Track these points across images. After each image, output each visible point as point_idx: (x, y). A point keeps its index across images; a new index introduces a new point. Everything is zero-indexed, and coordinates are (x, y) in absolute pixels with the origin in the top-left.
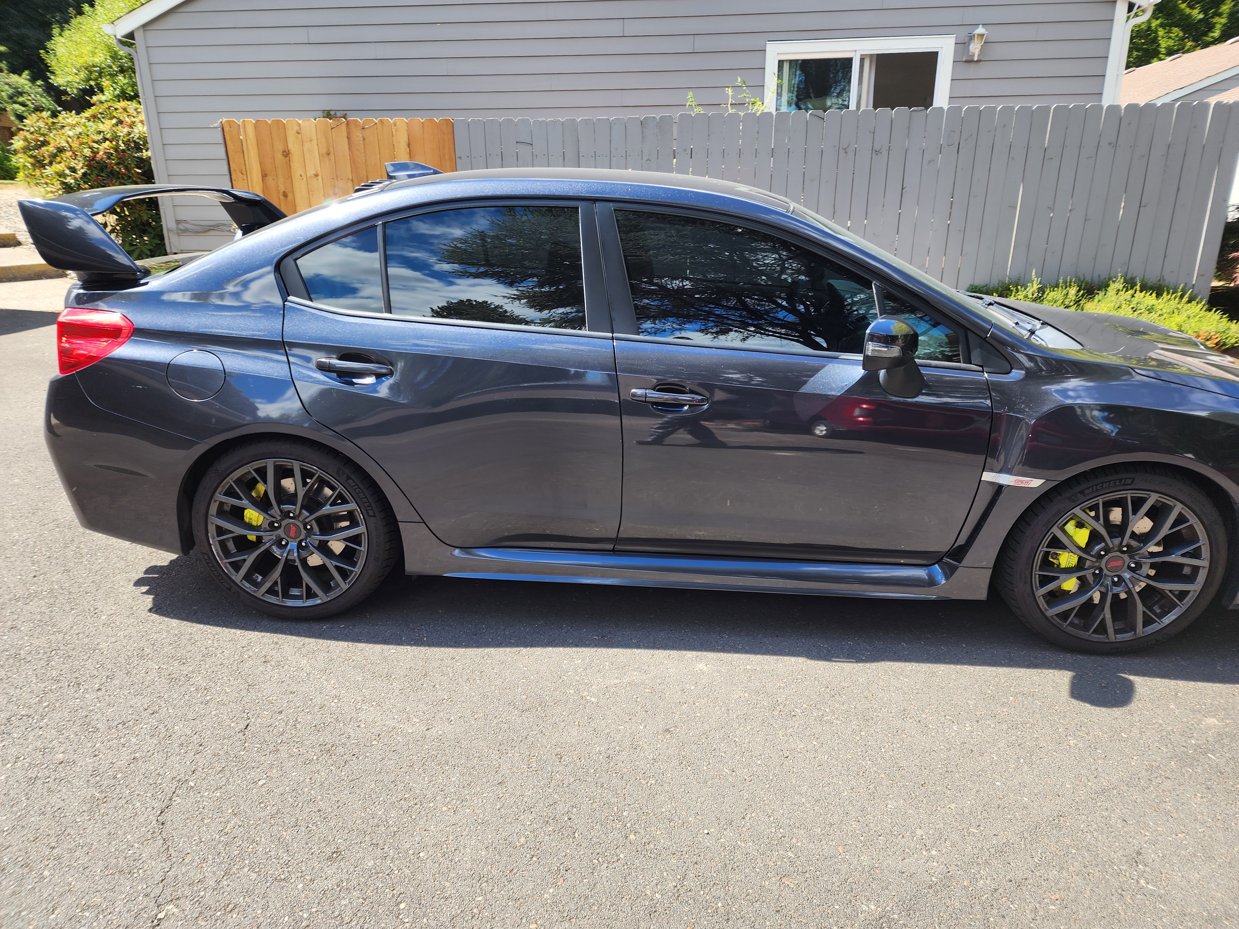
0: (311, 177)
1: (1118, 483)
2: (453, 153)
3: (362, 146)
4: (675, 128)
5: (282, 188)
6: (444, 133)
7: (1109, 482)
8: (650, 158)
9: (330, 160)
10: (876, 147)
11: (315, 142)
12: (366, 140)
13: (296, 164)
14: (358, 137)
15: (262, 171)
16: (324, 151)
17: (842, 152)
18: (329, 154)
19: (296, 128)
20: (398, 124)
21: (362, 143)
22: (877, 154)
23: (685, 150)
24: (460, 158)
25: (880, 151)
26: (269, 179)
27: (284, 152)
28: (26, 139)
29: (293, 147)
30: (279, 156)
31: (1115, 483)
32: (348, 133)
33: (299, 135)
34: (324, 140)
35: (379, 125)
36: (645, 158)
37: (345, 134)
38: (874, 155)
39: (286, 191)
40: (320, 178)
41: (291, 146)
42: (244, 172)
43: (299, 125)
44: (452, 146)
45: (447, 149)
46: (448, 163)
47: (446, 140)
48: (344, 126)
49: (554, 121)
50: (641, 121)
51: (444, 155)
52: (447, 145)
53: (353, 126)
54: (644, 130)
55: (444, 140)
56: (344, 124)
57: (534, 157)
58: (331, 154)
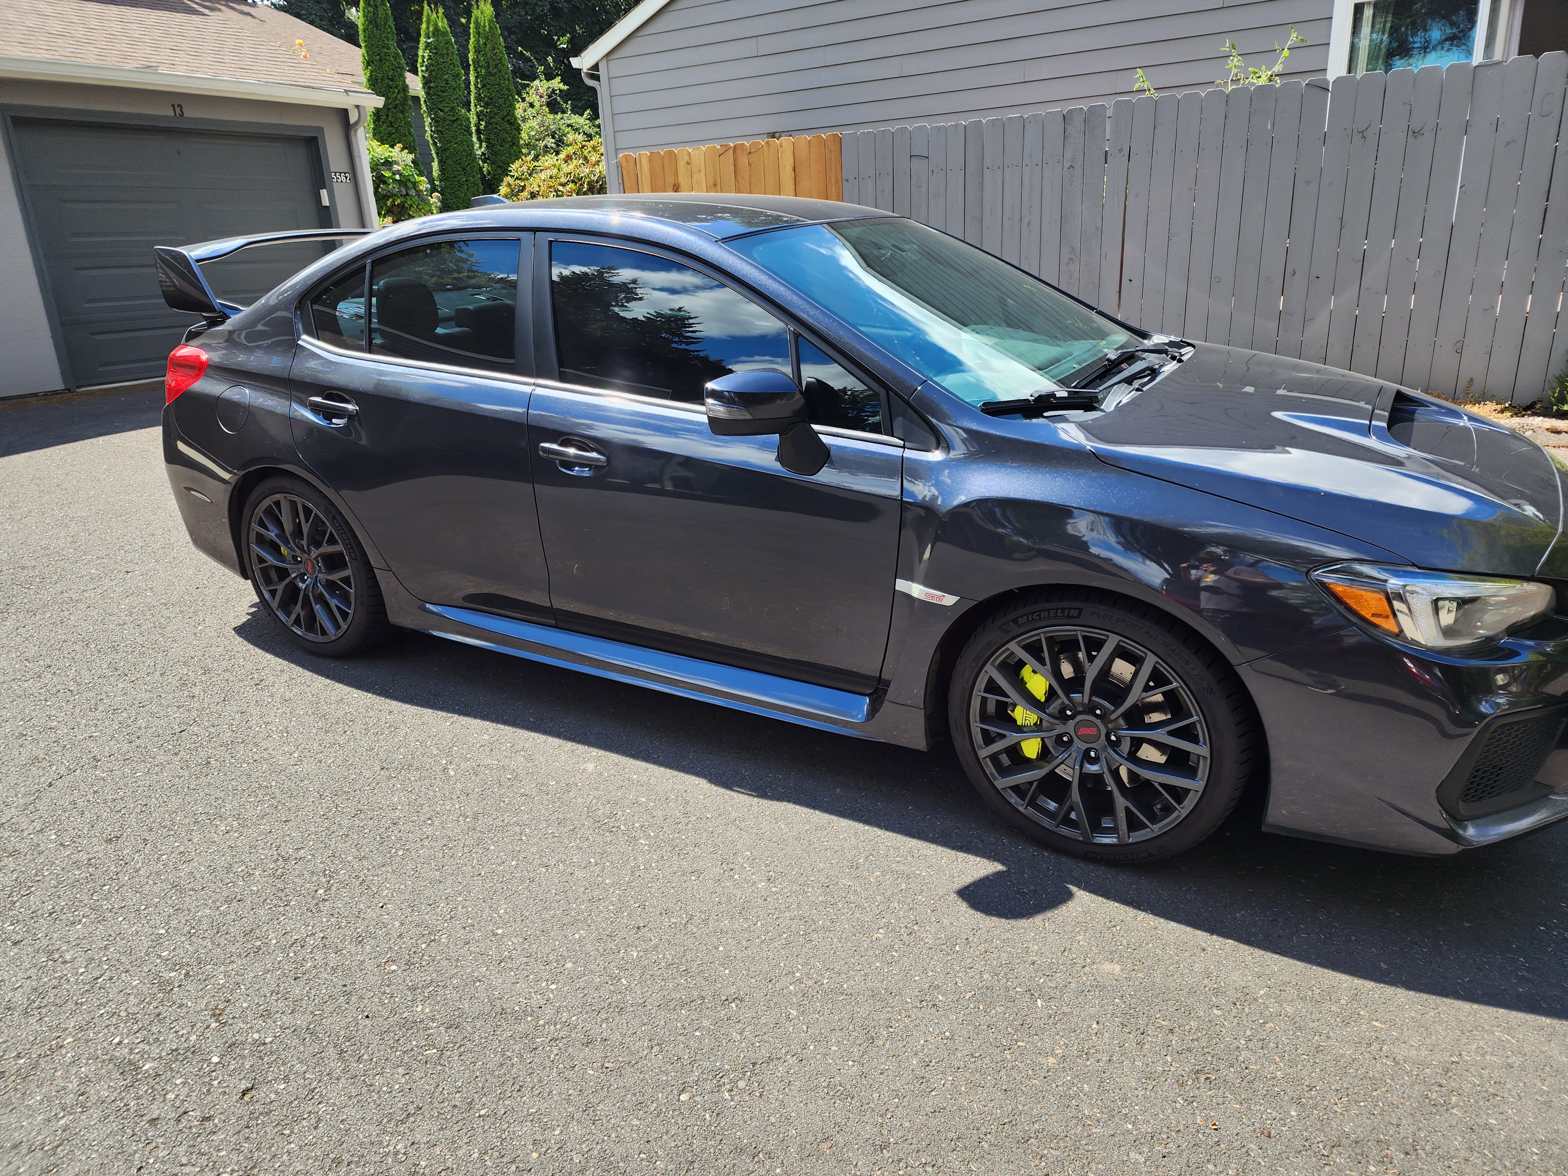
1: (1059, 614)
2: (839, 174)
3: (747, 173)
4: (1108, 123)
6: (831, 151)
7: (1049, 610)
8: (1073, 164)
10: (1415, 126)
11: (703, 173)
12: (752, 163)
14: (743, 163)
16: (711, 182)
17: (1357, 137)
18: (715, 185)
19: (686, 158)
20: (784, 144)
21: (747, 169)
22: (1415, 137)
23: (1121, 151)
24: (847, 180)
25: (1422, 132)
27: (674, 185)
28: (509, 185)
29: (683, 179)
30: (670, 190)
31: (1057, 612)
32: (735, 160)
33: (689, 166)
34: (712, 170)
35: (765, 148)
36: (1066, 165)
37: (732, 160)
38: (1411, 138)
41: (681, 179)
43: (689, 154)
44: (839, 167)
45: (833, 170)
46: (833, 187)
47: (833, 159)
48: (731, 152)
49: (956, 126)
50: (1064, 116)
51: (830, 178)
52: (834, 166)
53: (739, 152)
54: (1068, 127)
55: (831, 159)
56: (732, 149)
57: (930, 174)
58: (718, 185)
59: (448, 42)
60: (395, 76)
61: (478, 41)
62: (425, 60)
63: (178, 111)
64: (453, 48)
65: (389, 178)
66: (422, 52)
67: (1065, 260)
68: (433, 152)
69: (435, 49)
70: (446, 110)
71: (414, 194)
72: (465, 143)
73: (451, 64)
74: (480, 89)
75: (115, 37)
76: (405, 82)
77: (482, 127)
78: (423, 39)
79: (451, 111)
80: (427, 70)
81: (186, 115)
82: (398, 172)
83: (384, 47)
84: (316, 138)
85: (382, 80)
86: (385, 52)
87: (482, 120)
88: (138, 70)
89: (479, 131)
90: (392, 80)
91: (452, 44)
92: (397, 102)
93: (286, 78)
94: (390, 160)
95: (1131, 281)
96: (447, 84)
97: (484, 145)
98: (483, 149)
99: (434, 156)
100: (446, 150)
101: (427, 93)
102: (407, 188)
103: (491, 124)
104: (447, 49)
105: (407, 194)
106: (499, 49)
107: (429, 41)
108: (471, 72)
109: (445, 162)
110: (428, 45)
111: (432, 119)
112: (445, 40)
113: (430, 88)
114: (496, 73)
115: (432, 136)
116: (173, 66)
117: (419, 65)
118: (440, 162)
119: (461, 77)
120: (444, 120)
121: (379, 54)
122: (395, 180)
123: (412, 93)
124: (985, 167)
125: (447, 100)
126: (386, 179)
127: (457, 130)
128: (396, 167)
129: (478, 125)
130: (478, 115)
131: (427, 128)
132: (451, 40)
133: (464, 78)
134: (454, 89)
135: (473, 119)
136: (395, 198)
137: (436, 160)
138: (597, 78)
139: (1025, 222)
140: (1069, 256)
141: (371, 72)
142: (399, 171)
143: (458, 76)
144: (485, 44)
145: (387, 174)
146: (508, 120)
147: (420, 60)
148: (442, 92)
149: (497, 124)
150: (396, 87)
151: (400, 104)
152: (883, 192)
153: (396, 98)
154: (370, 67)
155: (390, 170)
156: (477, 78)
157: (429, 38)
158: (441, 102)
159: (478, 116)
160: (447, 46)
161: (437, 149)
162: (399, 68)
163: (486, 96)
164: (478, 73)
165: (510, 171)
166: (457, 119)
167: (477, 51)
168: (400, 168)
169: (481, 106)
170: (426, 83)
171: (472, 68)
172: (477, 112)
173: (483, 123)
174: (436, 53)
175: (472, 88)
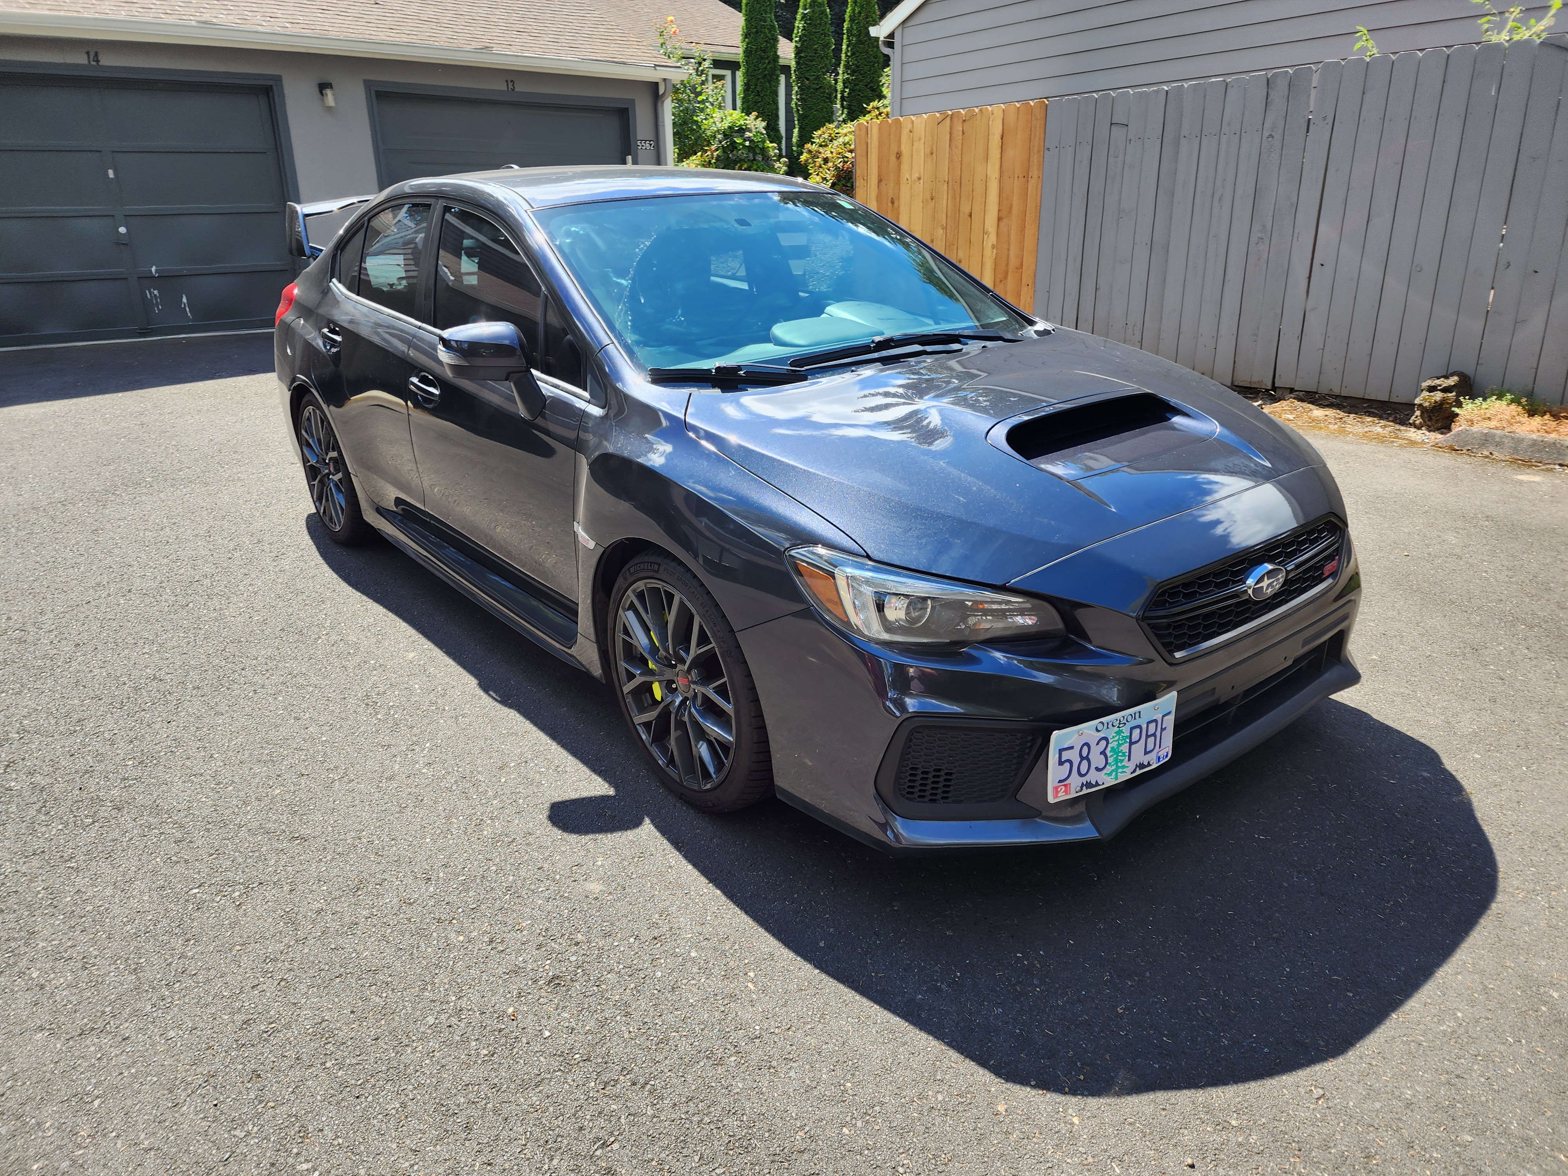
0: (915, 181)
2: (1042, 143)
3: (960, 141)
4: (1315, 84)
5: (890, 196)
6: (1037, 119)
8: (1273, 134)
9: (932, 159)
11: (922, 141)
12: (966, 134)
13: (905, 167)
14: (958, 131)
15: (879, 176)
16: (928, 150)
18: (932, 153)
19: (910, 126)
20: (995, 112)
21: (961, 138)
23: (1325, 118)
24: (1049, 149)
26: (883, 183)
27: (897, 153)
29: (905, 149)
30: (893, 158)
32: (951, 128)
33: (911, 134)
34: (930, 137)
35: (979, 116)
36: (1266, 134)
37: (948, 129)
39: (894, 197)
40: (922, 181)
41: (903, 148)
42: (865, 178)
43: (913, 122)
44: (1042, 135)
45: (1037, 138)
46: (1036, 156)
47: (1038, 128)
48: (948, 119)
49: (1157, 92)
50: (1268, 80)
51: (1033, 146)
52: (1038, 134)
53: (955, 120)
54: (1272, 93)
55: (1036, 127)
56: (949, 117)
57: (1128, 143)
58: (934, 154)
59: (823, 12)
60: (768, 47)
61: (853, 10)
62: (800, 31)
63: (510, 86)
64: (827, 17)
65: (740, 144)
66: (799, 24)
67: (1254, 239)
68: (796, 119)
69: (810, 19)
70: (812, 78)
71: (760, 159)
72: (825, 110)
73: (822, 34)
74: (849, 57)
75: (475, 22)
76: (776, 52)
77: (846, 94)
78: (801, 10)
79: (815, 79)
80: (800, 40)
81: (516, 90)
82: (749, 139)
83: (761, 20)
84: (627, 108)
85: (756, 51)
86: (762, 25)
87: (846, 87)
88: (477, 51)
89: (843, 99)
90: (764, 51)
91: (826, 15)
92: (766, 72)
93: (606, 55)
94: (744, 127)
95: (1322, 265)
96: (816, 53)
97: (846, 111)
98: (844, 116)
99: (796, 122)
100: (806, 117)
101: (798, 63)
102: (755, 154)
103: (854, 91)
104: (821, 19)
105: (754, 159)
106: (872, 17)
107: (806, 12)
108: (845, 41)
109: (804, 129)
110: (804, 16)
111: (799, 87)
112: (820, 11)
113: (800, 58)
114: (866, 41)
115: (796, 104)
116: (509, 47)
117: (794, 35)
118: (800, 128)
119: (831, 47)
120: (809, 88)
121: (756, 27)
122: (744, 146)
123: (782, 62)
124: (1182, 136)
125: (814, 69)
126: (737, 145)
127: (819, 97)
128: (748, 134)
129: (843, 92)
130: (844, 82)
131: (794, 97)
132: (826, 10)
133: (834, 47)
134: (822, 58)
135: (840, 86)
136: (742, 163)
137: (797, 126)
138: (890, 45)
139: (1216, 197)
140: (1260, 235)
141: (748, 44)
142: (749, 137)
143: (827, 45)
144: (860, 13)
145: (738, 140)
146: (872, 87)
147: (795, 32)
148: (811, 61)
149: (859, 91)
150: (767, 58)
151: (769, 74)
152: (1081, 162)
153: (766, 68)
154: (747, 40)
155: (742, 136)
156: (848, 46)
157: (806, 9)
158: (808, 71)
159: (844, 84)
160: (821, 16)
161: (799, 115)
162: (773, 39)
163: (853, 64)
164: (849, 41)
165: (813, 138)
166: (821, 87)
167: (852, 20)
168: (751, 135)
169: (848, 74)
170: (798, 52)
171: (845, 36)
172: (844, 80)
173: (847, 90)
174: (810, 24)
175: (843, 56)
